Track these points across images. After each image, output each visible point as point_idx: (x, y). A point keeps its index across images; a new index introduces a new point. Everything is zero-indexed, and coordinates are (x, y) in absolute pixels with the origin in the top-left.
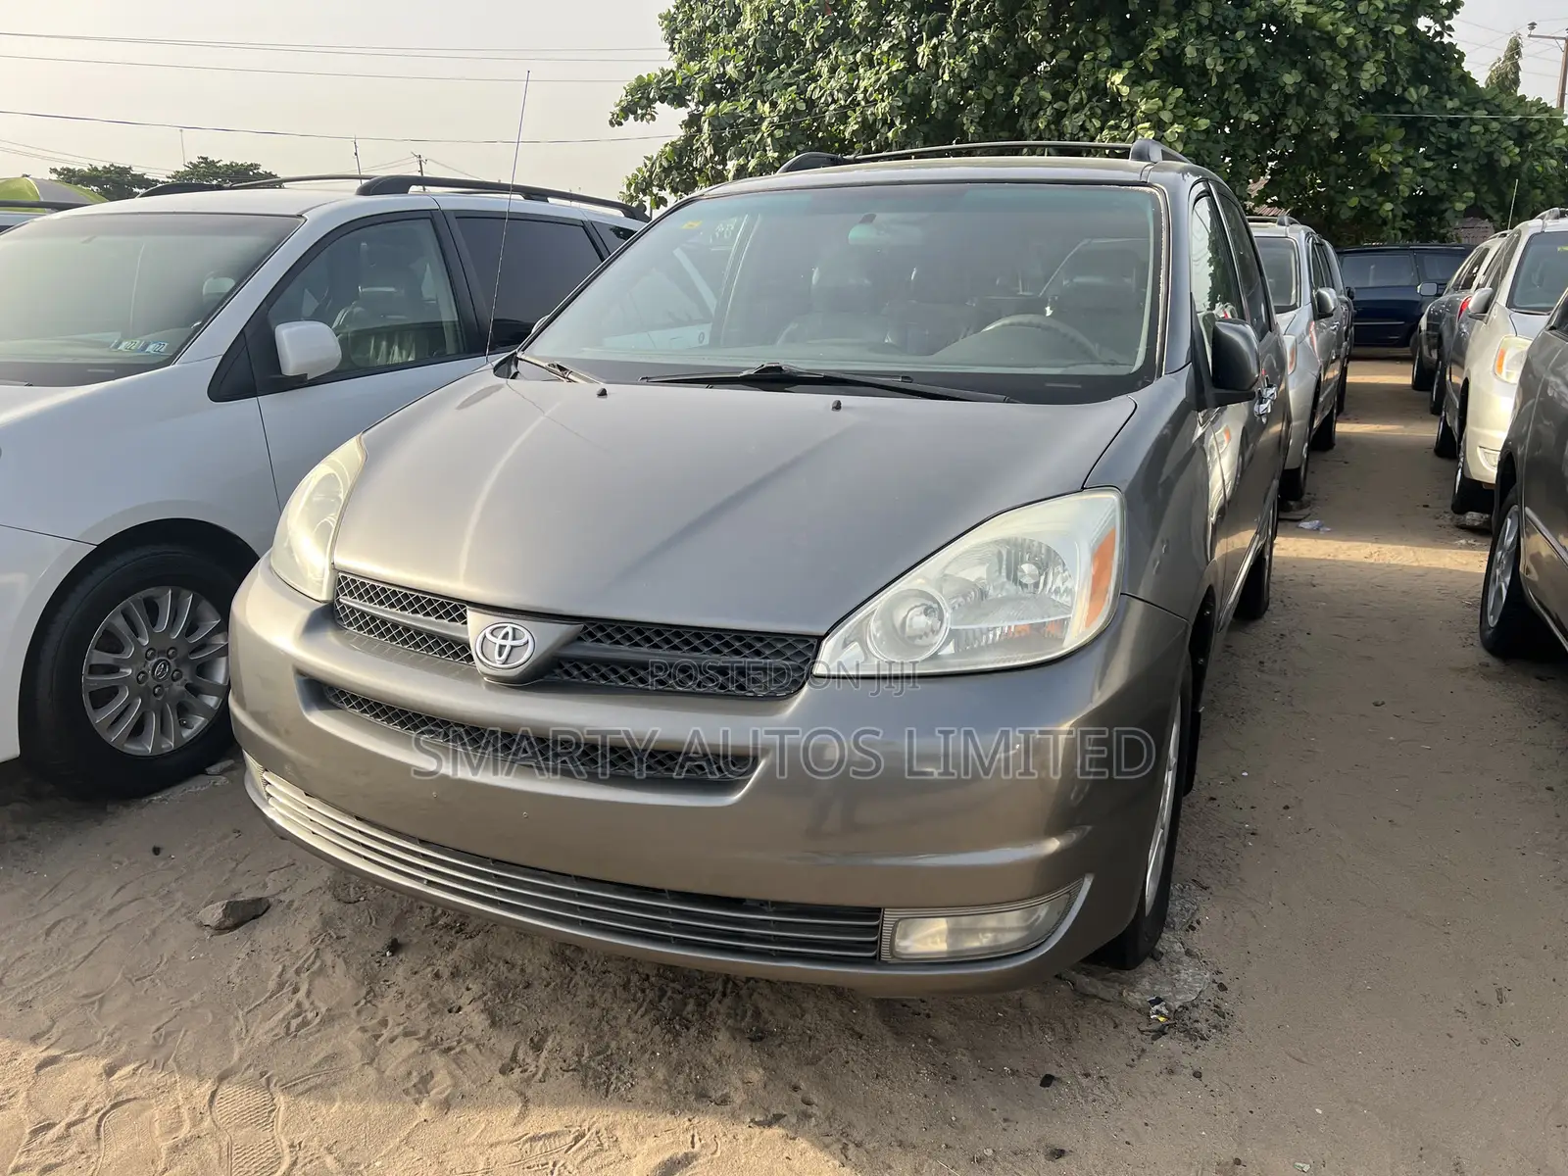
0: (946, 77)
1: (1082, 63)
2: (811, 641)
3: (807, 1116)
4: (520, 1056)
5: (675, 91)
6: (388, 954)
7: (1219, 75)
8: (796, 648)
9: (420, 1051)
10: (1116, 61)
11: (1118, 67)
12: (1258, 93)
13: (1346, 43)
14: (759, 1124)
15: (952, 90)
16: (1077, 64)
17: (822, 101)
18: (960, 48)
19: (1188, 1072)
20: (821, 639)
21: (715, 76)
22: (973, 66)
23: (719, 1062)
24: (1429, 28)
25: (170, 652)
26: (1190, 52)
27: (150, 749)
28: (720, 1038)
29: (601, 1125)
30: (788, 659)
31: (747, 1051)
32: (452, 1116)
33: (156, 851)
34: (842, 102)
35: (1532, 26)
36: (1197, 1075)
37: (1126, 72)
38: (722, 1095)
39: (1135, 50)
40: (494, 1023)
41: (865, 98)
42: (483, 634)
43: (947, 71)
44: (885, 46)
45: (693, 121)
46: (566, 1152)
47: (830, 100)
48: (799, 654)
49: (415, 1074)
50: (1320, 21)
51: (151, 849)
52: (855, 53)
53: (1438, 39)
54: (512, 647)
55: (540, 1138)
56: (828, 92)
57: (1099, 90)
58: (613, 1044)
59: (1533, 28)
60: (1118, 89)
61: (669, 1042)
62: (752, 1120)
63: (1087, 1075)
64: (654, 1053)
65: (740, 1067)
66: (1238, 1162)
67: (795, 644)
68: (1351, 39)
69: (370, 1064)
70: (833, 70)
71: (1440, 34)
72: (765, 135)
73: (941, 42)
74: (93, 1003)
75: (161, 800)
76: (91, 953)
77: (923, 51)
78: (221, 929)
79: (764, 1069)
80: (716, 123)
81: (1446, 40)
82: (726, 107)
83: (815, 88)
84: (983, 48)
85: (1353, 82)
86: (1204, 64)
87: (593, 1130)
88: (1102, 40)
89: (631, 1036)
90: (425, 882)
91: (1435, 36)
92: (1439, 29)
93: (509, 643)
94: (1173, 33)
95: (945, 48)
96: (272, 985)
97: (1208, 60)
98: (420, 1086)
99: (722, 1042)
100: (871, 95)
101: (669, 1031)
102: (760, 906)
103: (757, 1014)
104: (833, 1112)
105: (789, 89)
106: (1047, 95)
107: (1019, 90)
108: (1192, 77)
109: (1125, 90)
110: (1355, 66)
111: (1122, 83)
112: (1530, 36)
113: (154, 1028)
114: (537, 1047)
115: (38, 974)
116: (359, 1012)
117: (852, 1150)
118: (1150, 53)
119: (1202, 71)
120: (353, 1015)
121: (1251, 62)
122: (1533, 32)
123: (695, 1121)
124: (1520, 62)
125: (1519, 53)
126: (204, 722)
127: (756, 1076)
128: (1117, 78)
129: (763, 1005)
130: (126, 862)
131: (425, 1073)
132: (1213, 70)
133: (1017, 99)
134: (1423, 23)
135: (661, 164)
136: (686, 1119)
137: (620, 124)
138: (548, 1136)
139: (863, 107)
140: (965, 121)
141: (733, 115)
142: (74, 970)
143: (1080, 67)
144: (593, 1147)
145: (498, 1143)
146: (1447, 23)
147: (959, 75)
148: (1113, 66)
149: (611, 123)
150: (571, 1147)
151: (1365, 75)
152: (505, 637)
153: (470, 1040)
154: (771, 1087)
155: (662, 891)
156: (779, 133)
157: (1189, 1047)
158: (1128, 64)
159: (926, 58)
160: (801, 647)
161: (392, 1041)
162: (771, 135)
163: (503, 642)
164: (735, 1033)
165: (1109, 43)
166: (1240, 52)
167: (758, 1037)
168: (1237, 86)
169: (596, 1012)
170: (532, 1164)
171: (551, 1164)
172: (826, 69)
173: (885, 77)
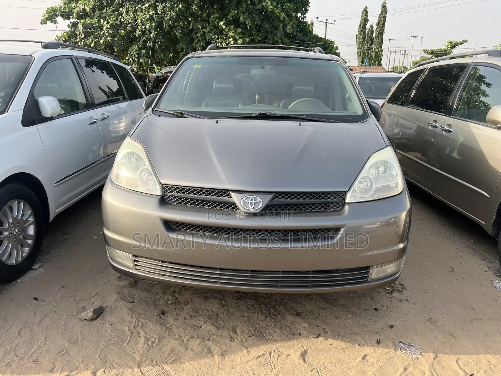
0: (168, 18)
1: (210, 18)
2: (344, 193)
3: (327, 333)
4: (233, 336)
5: (66, 13)
6: (162, 315)
7: (250, 26)
8: (339, 195)
9: (202, 341)
10: (220, 18)
11: (222, 21)
12: (260, 31)
13: (283, 19)
14: (315, 338)
15: (171, 22)
16: (209, 18)
17: (125, 22)
18: (172, 8)
19: (405, 300)
20: (346, 192)
21: (82, 10)
22: (177, 14)
23: (292, 324)
24: (300, 17)
25: (18, 225)
26: (241, 18)
27: (15, 262)
28: (288, 317)
29: (274, 348)
30: (338, 199)
31: (298, 319)
32: (227, 357)
33: (36, 299)
34: (133, 24)
35: (318, 18)
36: (407, 300)
37: (224, 22)
38: (299, 333)
39: (225, 16)
40: (218, 328)
41: (141, 22)
42: (242, 200)
43: (168, 16)
44: (147, 5)
45: (75, 25)
46: (270, 358)
47: (128, 23)
48: (341, 197)
49: (205, 349)
50: (275, 12)
51: (33, 298)
52: (135, 7)
53: (302, 20)
54: (255, 203)
55: (260, 357)
56: (127, 20)
57: (217, 27)
58: (257, 326)
59: (318, 19)
60: (222, 27)
61: (274, 322)
62: (313, 337)
63: (383, 306)
64: (271, 326)
65: (299, 324)
66: (431, 319)
67: (340, 195)
68: (284, 18)
69: (187, 349)
70: (127, 12)
71: (303, 18)
72: (106, 32)
73: (166, 6)
74: (64, 354)
75: (21, 281)
76: (46, 338)
77: (160, 9)
78: (92, 320)
79: (307, 323)
80: (85, 27)
81: (305, 20)
82: (88, 21)
83: (121, 18)
84: (179, 9)
85: (284, 30)
86: (246, 22)
87: (273, 351)
88: (216, 11)
89: (261, 322)
90: (219, 283)
91: (302, 19)
92: (302, 17)
93: (254, 202)
94: (236, 12)
95: (167, 8)
96: (128, 333)
97: (247, 21)
98: (209, 352)
99: (290, 318)
100: (144, 22)
101: (272, 319)
102: (337, 271)
103: (293, 308)
104: (333, 330)
105: (112, 16)
106: (200, 27)
107: (191, 24)
108: (242, 26)
109: (224, 27)
110: (285, 26)
111: (223, 25)
112: (317, 21)
113: (97, 356)
114: (235, 332)
115: (30, 350)
116: (169, 335)
117: (344, 339)
118: (230, 17)
119: (245, 24)
120: (167, 336)
121: (258, 22)
122: (318, 20)
123: (298, 341)
124: (313, 28)
125: (313, 26)
126: (29, 250)
127: (305, 325)
128: (222, 23)
129: (292, 306)
130: (27, 305)
131: (208, 348)
132: (248, 25)
133: (191, 28)
134: (299, 15)
135: (62, 40)
136: (296, 341)
137: (45, 23)
138: (262, 355)
139: (141, 26)
140: (176, 32)
141: (91, 23)
142: (45, 345)
143: (210, 19)
144: (277, 355)
145: (248, 361)
146: (304, 15)
147: (173, 17)
148: (219, 20)
149: (41, 23)
150: (270, 357)
151: (288, 28)
152: (252, 200)
153: (213, 335)
154: (311, 327)
155: (310, 271)
156: (110, 32)
157: (400, 294)
158: (224, 20)
159: (161, 11)
160: (341, 195)
161: (189, 340)
162: (108, 32)
163: (252, 202)
164: (292, 315)
165: (217, 12)
166: (255, 19)
167: (298, 315)
168: (255, 29)
169: (246, 318)
170: (263, 364)
171: (269, 363)
172: (125, 11)
173: (148, 16)
